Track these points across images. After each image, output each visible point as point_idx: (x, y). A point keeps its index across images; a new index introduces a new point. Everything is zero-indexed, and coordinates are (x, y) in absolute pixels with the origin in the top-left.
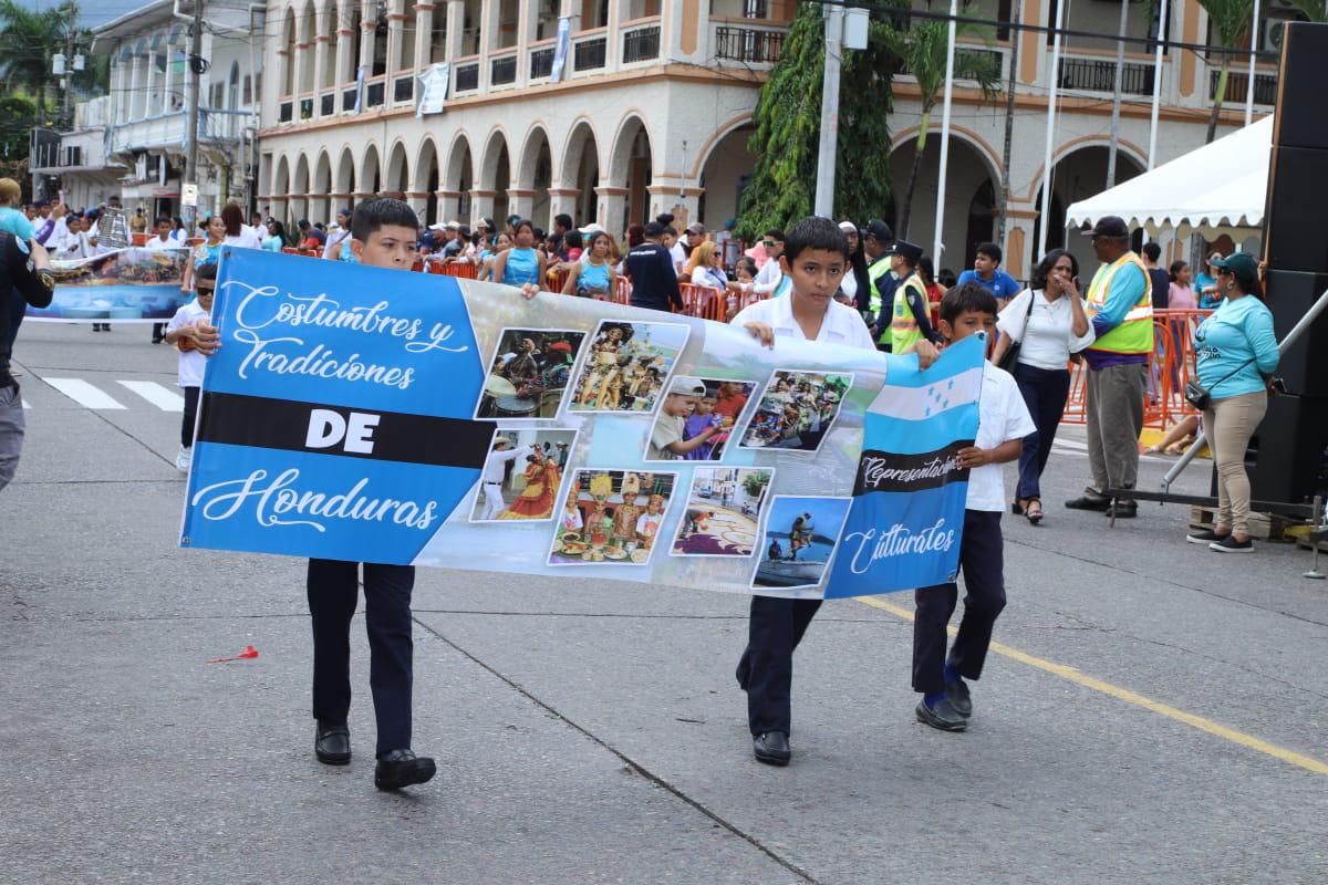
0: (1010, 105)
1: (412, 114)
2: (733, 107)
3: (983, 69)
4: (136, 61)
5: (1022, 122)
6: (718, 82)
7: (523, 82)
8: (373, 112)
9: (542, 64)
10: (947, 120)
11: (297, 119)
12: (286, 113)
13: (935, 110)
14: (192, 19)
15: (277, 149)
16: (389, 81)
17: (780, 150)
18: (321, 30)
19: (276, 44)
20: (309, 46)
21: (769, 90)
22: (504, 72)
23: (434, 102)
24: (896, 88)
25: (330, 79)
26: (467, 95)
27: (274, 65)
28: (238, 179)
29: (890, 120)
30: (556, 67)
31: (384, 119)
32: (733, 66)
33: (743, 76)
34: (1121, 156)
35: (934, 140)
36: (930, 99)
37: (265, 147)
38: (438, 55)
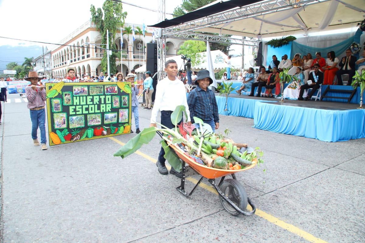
0: (129, 60)
1: (66, 66)
2: (99, 62)
3: (125, 57)
4: (38, 62)
5: (130, 62)
6: (97, 60)
7: (77, 61)
8: (63, 66)
9: (79, 59)
10: (122, 62)
11: (56, 67)
12: (54, 67)
13: (120, 61)
14: (43, 57)
15: (54, 71)
16: (64, 62)
17: (104, 66)
19: (53, 59)
20: (56, 59)
21: (102, 60)
22: (75, 60)
23: (69, 64)
24: (116, 59)
25: (58, 63)
26: (72, 63)
27: (53, 61)
28: (50, 74)
29: (116, 63)
30: (80, 59)
31: (64, 67)
32: (99, 58)
33: (100, 59)
34: (141, 65)
35: (121, 64)
36: (120, 60)
37: (53, 71)
38: (68, 59)
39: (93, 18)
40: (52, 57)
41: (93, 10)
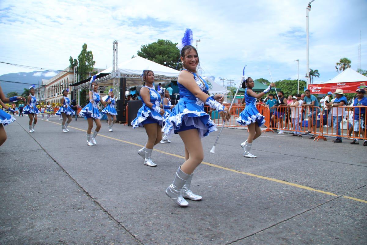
8: (53, 97)
12: (47, 97)
14: (38, 90)
16: (54, 94)
18: (50, 90)
19: (46, 92)
20: (48, 92)
23: (56, 96)
25: (50, 95)
26: (58, 95)
27: (46, 93)
38: (56, 92)
39: (71, 66)
40: (46, 90)
41: (71, 60)
